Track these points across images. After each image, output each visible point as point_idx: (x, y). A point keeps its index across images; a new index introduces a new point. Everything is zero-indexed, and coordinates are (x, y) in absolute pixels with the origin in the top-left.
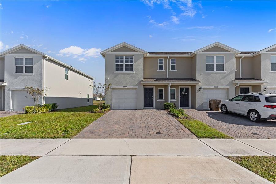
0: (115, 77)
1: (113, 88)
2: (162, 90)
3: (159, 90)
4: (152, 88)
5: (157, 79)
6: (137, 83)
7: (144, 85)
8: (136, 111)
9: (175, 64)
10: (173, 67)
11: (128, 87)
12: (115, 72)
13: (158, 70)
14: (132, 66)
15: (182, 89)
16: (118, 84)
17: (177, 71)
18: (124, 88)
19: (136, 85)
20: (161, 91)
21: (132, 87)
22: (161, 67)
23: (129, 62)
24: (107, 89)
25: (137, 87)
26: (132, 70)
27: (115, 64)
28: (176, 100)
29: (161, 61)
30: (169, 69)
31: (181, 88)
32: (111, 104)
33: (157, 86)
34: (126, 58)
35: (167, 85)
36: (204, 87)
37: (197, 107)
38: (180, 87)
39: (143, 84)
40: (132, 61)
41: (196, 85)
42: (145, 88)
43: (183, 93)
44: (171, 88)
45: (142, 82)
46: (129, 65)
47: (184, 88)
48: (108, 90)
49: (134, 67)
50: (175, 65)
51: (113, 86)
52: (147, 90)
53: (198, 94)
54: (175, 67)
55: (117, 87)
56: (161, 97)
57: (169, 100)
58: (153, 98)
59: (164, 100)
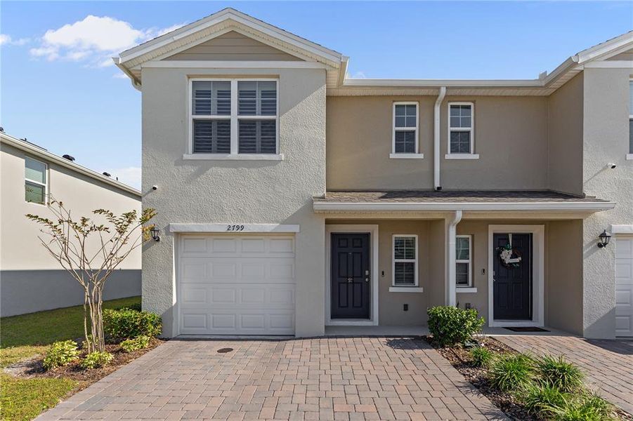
0: (191, 179)
1: (178, 235)
2: (410, 243)
3: (399, 243)
4: (367, 236)
5: (390, 194)
6: (293, 208)
7: (328, 222)
8: (290, 344)
9: (471, 129)
10: (460, 142)
11: (250, 227)
12: (190, 156)
13: (394, 155)
14: (270, 127)
15: (500, 240)
16: (203, 216)
17: (477, 157)
18: (235, 234)
19: (290, 221)
20: (404, 249)
21: (270, 227)
22: (405, 142)
23: (258, 107)
24: (152, 237)
25: (296, 228)
26: (270, 147)
27: (191, 117)
28: (474, 290)
29: (406, 115)
30: (443, 152)
31: (495, 235)
32: (171, 309)
33: (387, 225)
34: (241, 94)
35: (443, 220)
36: (619, 227)
37: (586, 325)
38: (493, 229)
39: (324, 212)
40: (270, 107)
41: (581, 221)
42: (333, 235)
43: (507, 256)
44: (458, 232)
45: (319, 205)
46: (258, 127)
47: (507, 235)
48: (157, 239)
49: (282, 131)
50: (468, 132)
51: (179, 225)
52: (343, 243)
53: (593, 264)
54: (469, 139)
55: (196, 230)
56: (405, 274)
57: (453, 290)
58: (368, 277)
59: (420, 290)
